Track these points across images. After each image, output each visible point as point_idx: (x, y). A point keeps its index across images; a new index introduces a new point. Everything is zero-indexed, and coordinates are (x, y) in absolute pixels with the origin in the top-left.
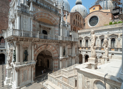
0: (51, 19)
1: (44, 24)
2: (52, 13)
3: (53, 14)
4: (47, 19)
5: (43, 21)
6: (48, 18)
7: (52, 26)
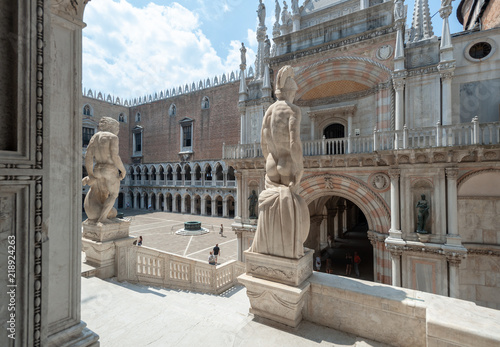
0: (351, 74)
1: (330, 103)
2: (345, 48)
3: (351, 47)
4: (337, 79)
5: (324, 95)
6: (337, 74)
7: (364, 96)
